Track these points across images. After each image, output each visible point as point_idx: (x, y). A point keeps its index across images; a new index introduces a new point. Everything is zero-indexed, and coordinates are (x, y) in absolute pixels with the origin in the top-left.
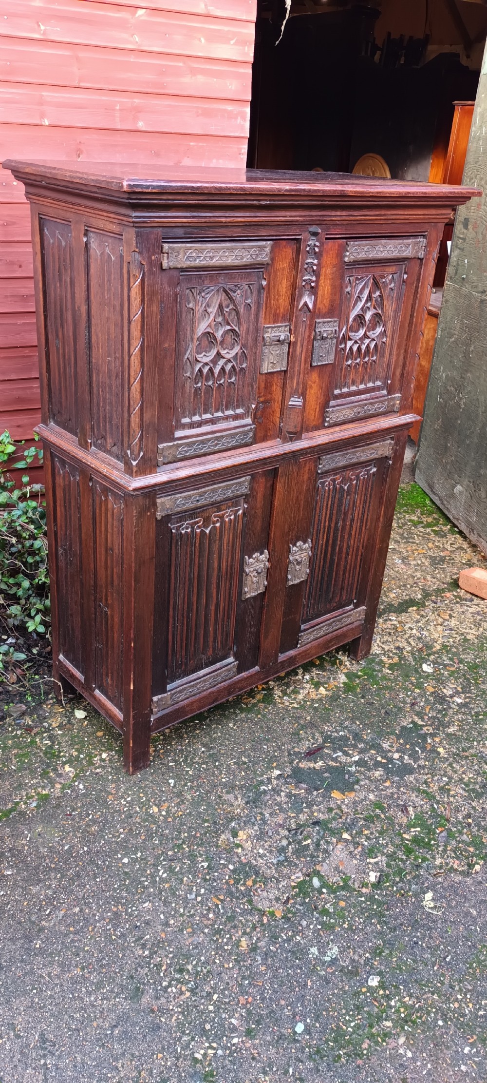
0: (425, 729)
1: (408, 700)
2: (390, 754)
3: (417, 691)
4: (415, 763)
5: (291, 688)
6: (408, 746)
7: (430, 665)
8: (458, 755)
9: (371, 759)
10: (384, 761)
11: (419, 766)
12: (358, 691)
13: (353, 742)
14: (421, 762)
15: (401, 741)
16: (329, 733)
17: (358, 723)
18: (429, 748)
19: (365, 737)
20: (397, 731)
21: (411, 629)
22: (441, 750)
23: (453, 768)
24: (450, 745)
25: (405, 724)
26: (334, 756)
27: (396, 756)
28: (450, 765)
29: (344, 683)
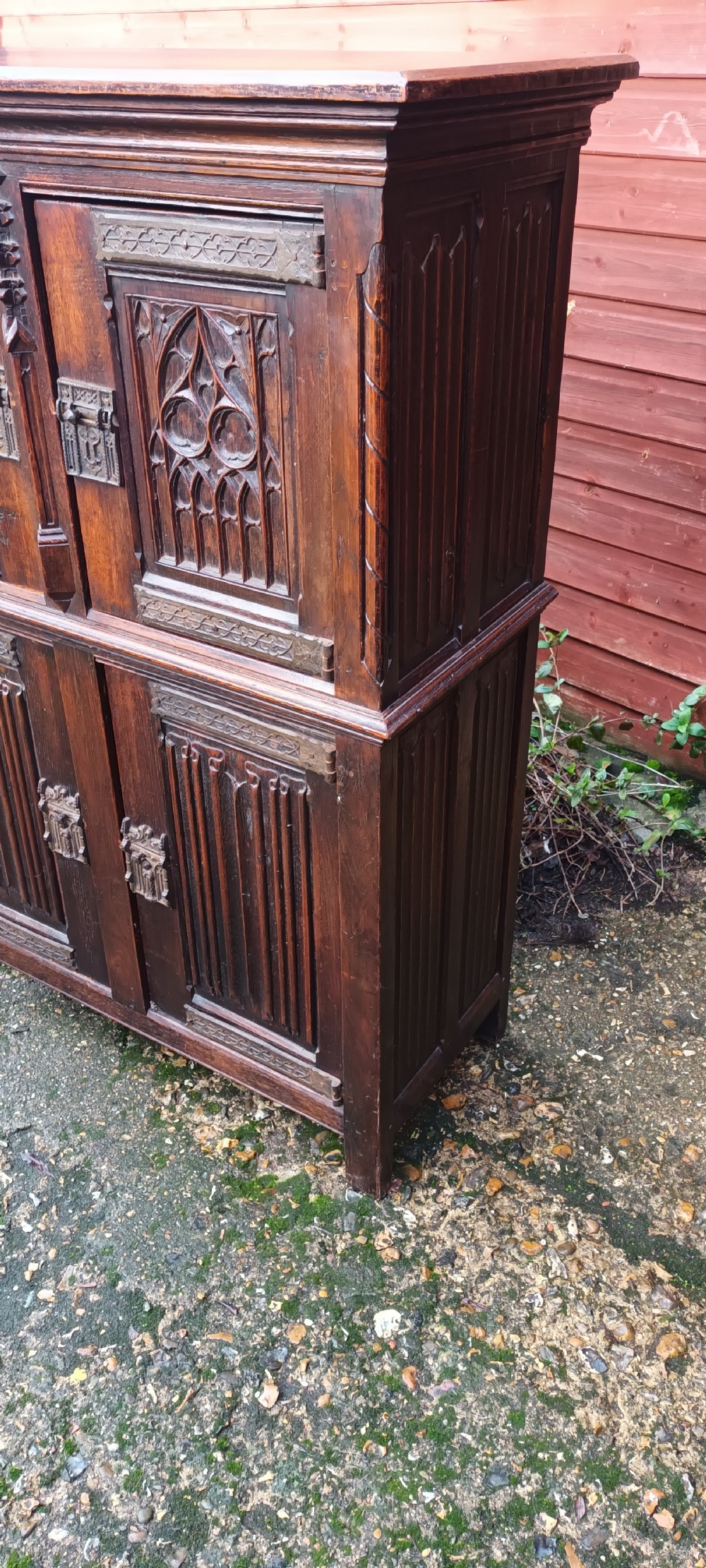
0: (147, 1337)
1: (238, 1292)
2: (50, 1282)
3: (276, 1306)
4: (31, 1330)
5: (222, 1100)
6: (80, 1312)
7: (403, 1326)
8: (67, 1412)
9: (28, 1255)
10: (28, 1276)
11: (24, 1339)
12: (240, 1201)
13: (76, 1218)
14: (33, 1341)
15: (93, 1297)
16: (93, 1176)
17: (129, 1214)
18: (84, 1352)
19: (91, 1232)
20: (120, 1284)
21: (546, 1270)
22: (79, 1375)
23: (22, 1403)
24: (99, 1392)
25: (150, 1296)
26: (32, 1196)
27: (45, 1294)
28: (28, 1398)
29: (272, 1178)
